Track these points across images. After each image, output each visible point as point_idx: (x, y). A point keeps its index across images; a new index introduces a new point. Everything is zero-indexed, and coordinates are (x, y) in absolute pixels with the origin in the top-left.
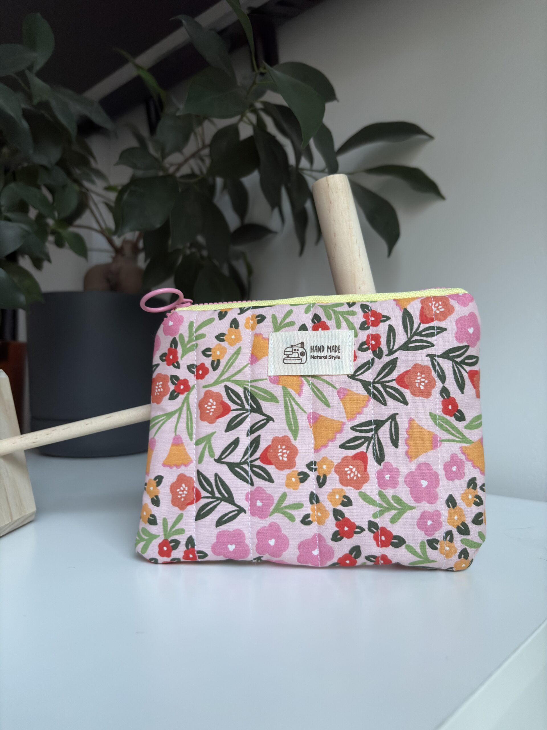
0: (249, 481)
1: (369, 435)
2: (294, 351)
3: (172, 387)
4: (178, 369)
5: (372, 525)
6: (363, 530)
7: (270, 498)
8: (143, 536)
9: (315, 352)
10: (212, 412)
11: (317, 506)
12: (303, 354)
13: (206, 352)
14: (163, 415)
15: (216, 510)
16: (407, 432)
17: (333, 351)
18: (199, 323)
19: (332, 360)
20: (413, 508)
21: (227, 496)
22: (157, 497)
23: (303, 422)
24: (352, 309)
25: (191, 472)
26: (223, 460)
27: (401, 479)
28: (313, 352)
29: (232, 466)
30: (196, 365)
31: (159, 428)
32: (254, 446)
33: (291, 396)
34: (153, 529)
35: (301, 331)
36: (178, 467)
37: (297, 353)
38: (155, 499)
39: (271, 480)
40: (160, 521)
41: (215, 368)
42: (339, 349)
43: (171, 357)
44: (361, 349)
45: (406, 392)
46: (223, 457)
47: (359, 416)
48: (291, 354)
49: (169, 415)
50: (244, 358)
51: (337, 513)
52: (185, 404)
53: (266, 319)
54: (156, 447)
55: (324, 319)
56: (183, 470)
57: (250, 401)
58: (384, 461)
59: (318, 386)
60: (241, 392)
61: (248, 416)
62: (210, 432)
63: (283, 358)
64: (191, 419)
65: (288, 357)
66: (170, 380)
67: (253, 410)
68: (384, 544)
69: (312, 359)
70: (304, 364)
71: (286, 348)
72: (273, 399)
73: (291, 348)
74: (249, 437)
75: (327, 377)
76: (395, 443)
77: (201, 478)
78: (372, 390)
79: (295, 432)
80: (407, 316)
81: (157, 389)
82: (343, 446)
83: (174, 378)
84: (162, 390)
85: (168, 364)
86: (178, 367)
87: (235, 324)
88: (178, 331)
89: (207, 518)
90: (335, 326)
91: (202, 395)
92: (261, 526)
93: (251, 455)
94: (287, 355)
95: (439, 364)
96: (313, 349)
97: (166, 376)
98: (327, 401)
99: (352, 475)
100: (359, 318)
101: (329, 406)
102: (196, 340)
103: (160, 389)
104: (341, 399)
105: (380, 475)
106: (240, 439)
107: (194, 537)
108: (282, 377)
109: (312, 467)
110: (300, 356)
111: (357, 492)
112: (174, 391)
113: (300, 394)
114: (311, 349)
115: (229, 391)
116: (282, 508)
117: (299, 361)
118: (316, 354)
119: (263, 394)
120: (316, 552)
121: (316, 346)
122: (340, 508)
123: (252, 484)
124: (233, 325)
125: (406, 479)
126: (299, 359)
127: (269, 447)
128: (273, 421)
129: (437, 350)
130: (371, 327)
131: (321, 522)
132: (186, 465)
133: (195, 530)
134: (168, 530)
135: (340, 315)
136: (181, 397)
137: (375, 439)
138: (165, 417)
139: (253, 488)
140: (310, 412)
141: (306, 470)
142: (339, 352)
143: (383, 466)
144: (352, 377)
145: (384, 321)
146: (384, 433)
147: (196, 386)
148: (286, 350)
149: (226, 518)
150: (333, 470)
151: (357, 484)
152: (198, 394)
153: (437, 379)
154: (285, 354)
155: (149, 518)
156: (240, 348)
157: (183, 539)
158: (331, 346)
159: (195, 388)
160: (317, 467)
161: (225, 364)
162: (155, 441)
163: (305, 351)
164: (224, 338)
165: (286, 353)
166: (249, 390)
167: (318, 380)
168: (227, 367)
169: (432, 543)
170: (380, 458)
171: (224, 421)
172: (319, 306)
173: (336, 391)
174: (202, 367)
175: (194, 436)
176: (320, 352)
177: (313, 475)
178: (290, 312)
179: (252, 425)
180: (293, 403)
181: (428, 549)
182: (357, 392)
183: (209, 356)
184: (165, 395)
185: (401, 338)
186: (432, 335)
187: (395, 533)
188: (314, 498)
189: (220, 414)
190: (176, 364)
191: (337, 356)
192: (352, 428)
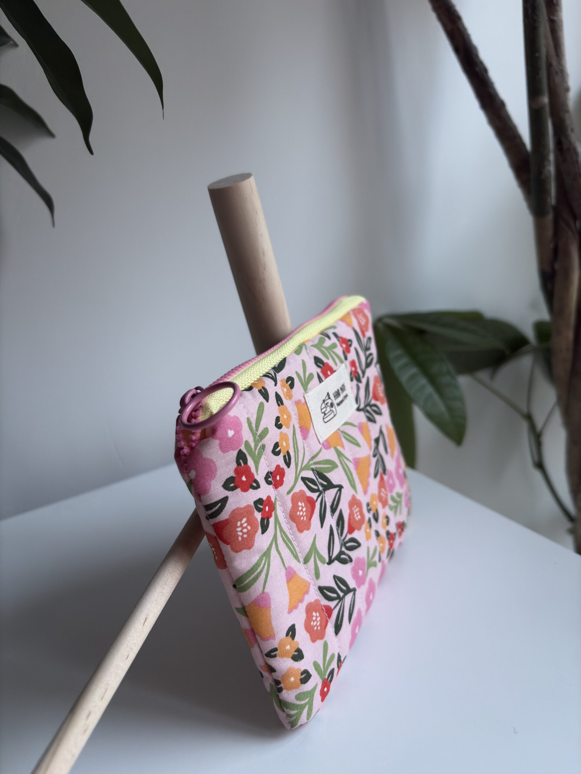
2: (326, 406)
3: (258, 516)
4: (258, 490)
7: (363, 561)
8: (302, 703)
9: (337, 398)
10: (305, 515)
11: (380, 540)
12: (332, 405)
13: (276, 450)
15: (345, 609)
16: (388, 437)
17: (343, 390)
18: (255, 418)
19: (346, 400)
21: (345, 589)
22: (297, 650)
23: (354, 474)
24: (332, 341)
25: (313, 594)
26: (332, 558)
29: (338, 558)
30: (272, 473)
31: (267, 576)
32: (341, 522)
33: (341, 453)
34: (308, 686)
35: (320, 382)
36: (302, 600)
37: (328, 407)
38: (296, 653)
39: (359, 545)
41: (288, 464)
42: (345, 387)
43: (244, 479)
44: (351, 379)
45: (379, 404)
46: (331, 555)
47: (371, 442)
48: (326, 410)
49: (268, 552)
50: (300, 437)
51: (387, 534)
52: (278, 527)
53: (295, 381)
54: (272, 601)
55: (324, 360)
56: (307, 600)
57: (320, 480)
58: (386, 470)
59: (348, 432)
60: (312, 475)
61: (325, 497)
62: (313, 539)
63: (323, 418)
64: (288, 538)
66: (255, 509)
67: (325, 489)
69: (338, 406)
70: (337, 415)
71: (321, 405)
72: (333, 465)
73: (324, 403)
74: (334, 519)
75: (350, 419)
76: (386, 450)
77: (325, 591)
78: (367, 414)
79: (354, 486)
80: (356, 334)
81: (241, 531)
82: (375, 476)
83: (258, 504)
84: (249, 528)
85: (245, 490)
86: (258, 486)
87: (279, 399)
88: (242, 439)
89: (343, 624)
90: (335, 366)
91: (289, 505)
92: (365, 591)
93: (341, 535)
94: (324, 413)
96: (336, 396)
97: (249, 506)
98: (357, 442)
99: (384, 495)
100: (339, 350)
101: (359, 446)
102: (261, 441)
103: (246, 528)
104: (362, 434)
105: (388, 483)
106: (331, 525)
107: (340, 651)
108: (330, 438)
109: (369, 509)
110: (331, 409)
111: (388, 507)
112: (263, 519)
113: (343, 447)
114: (334, 397)
115: (307, 481)
116: (370, 561)
117: (333, 414)
118: (338, 400)
119: (326, 466)
121: (335, 392)
122: (387, 528)
123: (351, 560)
124: (279, 402)
125: (396, 475)
126: (332, 412)
127: (349, 515)
128: (343, 487)
130: (348, 355)
132: (307, 592)
133: (339, 645)
134: (322, 669)
135: (331, 351)
136: (272, 522)
137: (380, 456)
138: (265, 558)
139: (353, 564)
140: (353, 460)
141: (368, 515)
142: (346, 390)
143: (387, 474)
144: (358, 409)
145: (351, 345)
146: (381, 447)
147: (278, 497)
148: (322, 408)
149: (351, 608)
150: (378, 501)
151: (387, 500)
152: (283, 505)
154: (322, 413)
155: (301, 679)
156: (294, 427)
157: (334, 664)
158: (341, 387)
159: (278, 501)
160: (370, 506)
161: (293, 453)
162: (268, 595)
163: (332, 402)
164: (281, 422)
165: (323, 411)
166: (315, 470)
167: (347, 427)
168: (296, 455)
171: (316, 517)
172: (311, 345)
173: (357, 429)
174: (277, 469)
175: (299, 555)
176: (339, 396)
177: (372, 517)
178: (304, 364)
179: (331, 506)
180: (345, 460)
182: (365, 422)
183: (279, 453)
185: (363, 357)
186: (370, 347)
188: (378, 535)
189: (310, 513)
191: (346, 394)
192: (373, 456)
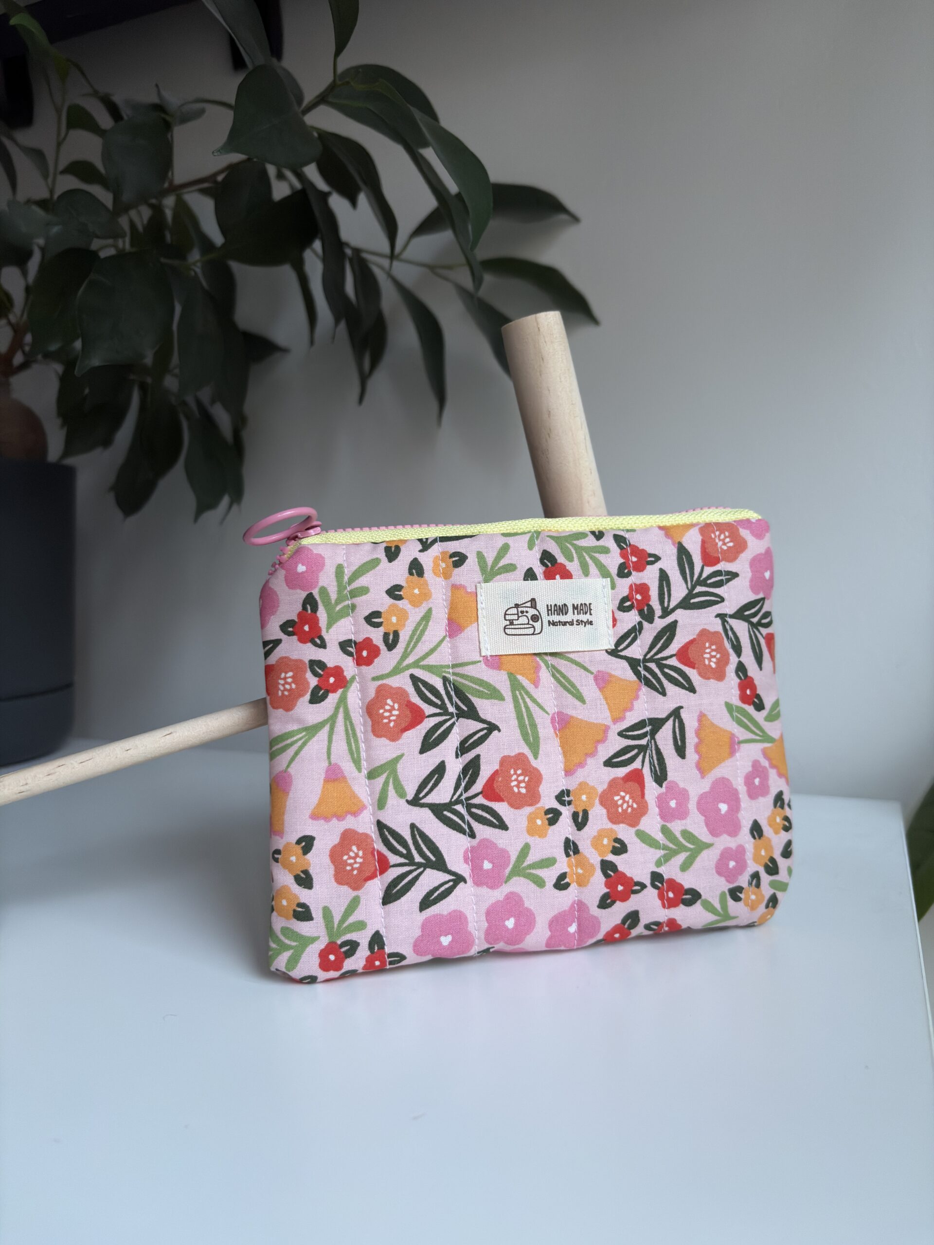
0: (467, 830)
1: (643, 742)
2: (520, 614)
3: (313, 681)
4: (322, 650)
5: (656, 877)
6: (643, 886)
7: (503, 854)
8: (287, 942)
9: (554, 614)
10: (394, 721)
11: (575, 858)
12: (535, 618)
13: (373, 619)
14: (299, 731)
15: (418, 883)
16: (698, 733)
17: (582, 612)
18: (354, 568)
19: (582, 627)
20: (708, 846)
21: (433, 859)
22: (306, 872)
23: (546, 730)
24: (601, 543)
25: (365, 824)
26: (423, 801)
27: (692, 805)
28: (552, 615)
29: (437, 810)
30: (355, 643)
31: (297, 753)
32: (470, 773)
33: (523, 687)
34: (304, 928)
35: (528, 580)
36: (340, 818)
37: (525, 617)
38: (303, 876)
39: (503, 826)
40: (317, 913)
41: (391, 646)
42: (591, 610)
43: (306, 628)
44: (622, 608)
45: (692, 673)
46: (421, 795)
47: (628, 714)
48: (516, 618)
49: (313, 730)
50: (437, 629)
51: (607, 867)
52: (341, 710)
53: (467, 561)
54: (293, 788)
55: (561, 559)
56: (350, 823)
57: (455, 699)
58: (666, 779)
59: (563, 670)
60: (438, 684)
61: (453, 724)
62: (394, 756)
63: (504, 625)
64: (355, 735)
65: (512, 623)
66: (309, 669)
67: (461, 714)
68: (671, 904)
69: (551, 626)
70: (539, 635)
71: (507, 609)
72: (494, 694)
73: (516, 609)
74: (460, 759)
75: (576, 654)
76: (681, 751)
77: (387, 833)
78: (643, 672)
79: (534, 745)
80: (683, 554)
81: (283, 685)
82: (609, 763)
83: (316, 666)
84: (294, 686)
85: (302, 640)
86: (323, 645)
87: (416, 568)
88: (318, 582)
89: (403, 899)
90: (581, 572)
91: (372, 694)
92: (493, 900)
93: (466, 789)
94: (509, 620)
95: (732, 629)
96: (551, 610)
97: (301, 661)
98: (581, 693)
99: (625, 806)
100: (613, 560)
101: (583, 701)
102: (351, 598)
103: (290, 684)
104: (601, 689)
105: (662, 802)
106: (446, 764)
107: (383, 932)
108: (505, 657)
109: (564, 799)
110: (531, 622)
111: (633, 830)
112: (317, 688)
113: (536, 683)
114: (548, 610)
115: (420, 684)
116: (525, 869)
117: (531, 631)
118: (556, 618)
119: (477, 687)
120: (573, 929)
121: (556, 605)
122: (611, 857)
123: (472, 835)
124: (414, 571)
125: (699, 804)
126: (531, 627)
127: (496, 773)
128: (499, 731)
129: (729, 607)
130: (634, 573)
131: (582, 882)
132: (355, 814)
133: (385, 921)
134: (336, 926)
135: (586, 553)
136: (333, 698)
137: (652, 747)
138: (304, 733)
139: (475, 842)
140: (554, 711)
141: (556, 805)
142: (591, 614)
143: (667, 787)
144: (613, 653)
145: (652, 563)
146: (665, 738)
147: (357, 677)
148: (507, 613)
149: (436, 894)
150: (597, 801)
151: (633, 819)
152: (363, 690)
153: (731, 651)
154: (507, 620)
155: (295, 911)
156: (430, 611)
157: (363, 938)
158: (577, 605)
159: (355, 682)
160: (571, 798)
161: (407, 638)
162: (290, 776)
163: (538, 614)
164: (401, 593)
165: (508, 617)
166: (451, 682)
167: (562, 661)
168: (412, 643)
169: (735, 894)
170: (660, 777)
171: (416, 736)
172: (548, 536)
173: (591, 677)
174: (367, 643)
175: (364, 764)
176: (563, 615)
177: (566, 812)
178: (505, 548)
179: (462, 739)
180: (528, 700)
181: (730, 902)
182: (623, 677)
183: (378, 625)
184: (301, 695)
185: (679, 590)
186: (719, 584)
187: (687, 885)
188: (571, 847)
189: (407, 724)
190: (318, 641)
191: (588, 620)
192: (621, 734)
